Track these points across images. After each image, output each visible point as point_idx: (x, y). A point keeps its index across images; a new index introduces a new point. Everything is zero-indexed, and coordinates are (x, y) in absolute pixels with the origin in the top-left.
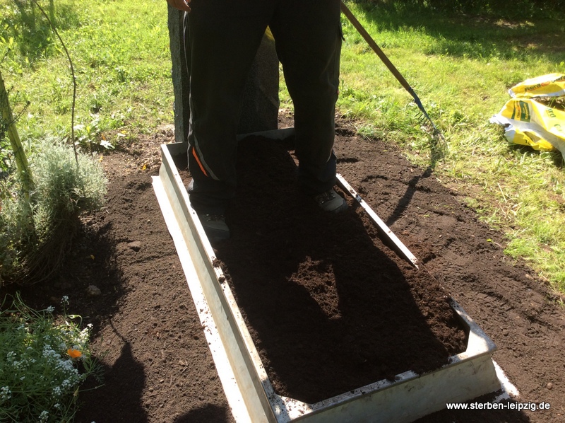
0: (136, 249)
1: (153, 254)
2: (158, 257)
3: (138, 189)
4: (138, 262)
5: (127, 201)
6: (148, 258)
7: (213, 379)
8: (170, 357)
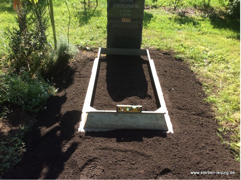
0: (80, 74)
1: (84, 76)
2: (85, 77)
3: (90, 60)
4: (79, 77)
5: (85, 62)
6: (82, 77)
7: (81, 106)
8: (73, 98)
